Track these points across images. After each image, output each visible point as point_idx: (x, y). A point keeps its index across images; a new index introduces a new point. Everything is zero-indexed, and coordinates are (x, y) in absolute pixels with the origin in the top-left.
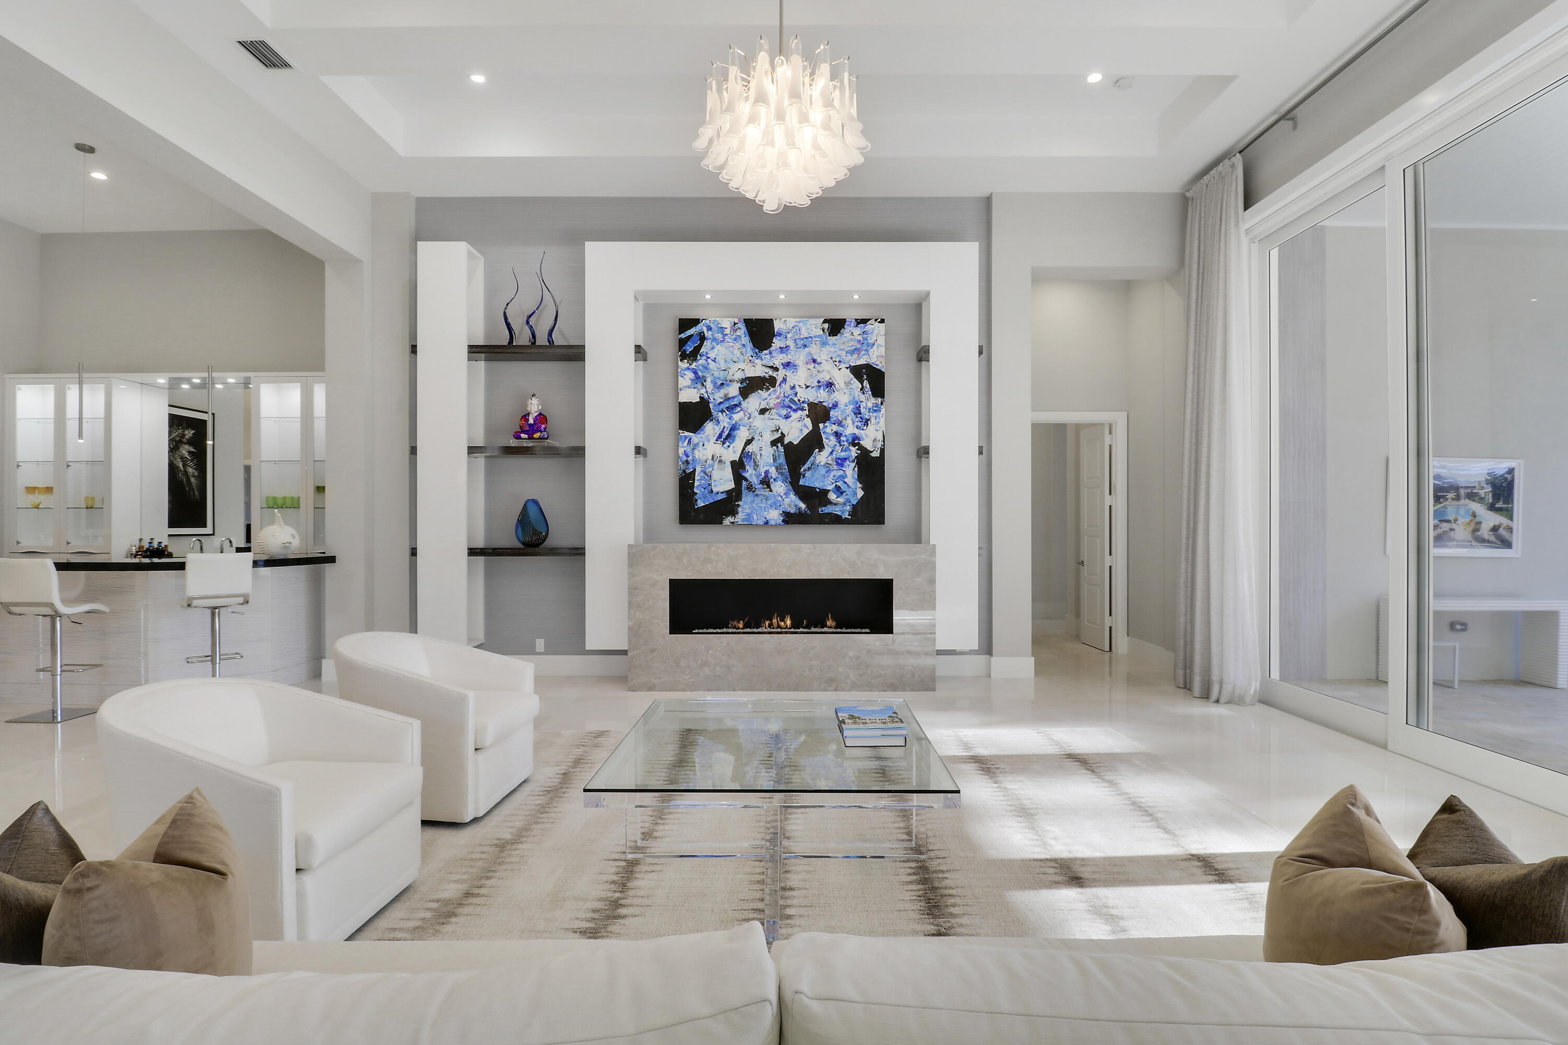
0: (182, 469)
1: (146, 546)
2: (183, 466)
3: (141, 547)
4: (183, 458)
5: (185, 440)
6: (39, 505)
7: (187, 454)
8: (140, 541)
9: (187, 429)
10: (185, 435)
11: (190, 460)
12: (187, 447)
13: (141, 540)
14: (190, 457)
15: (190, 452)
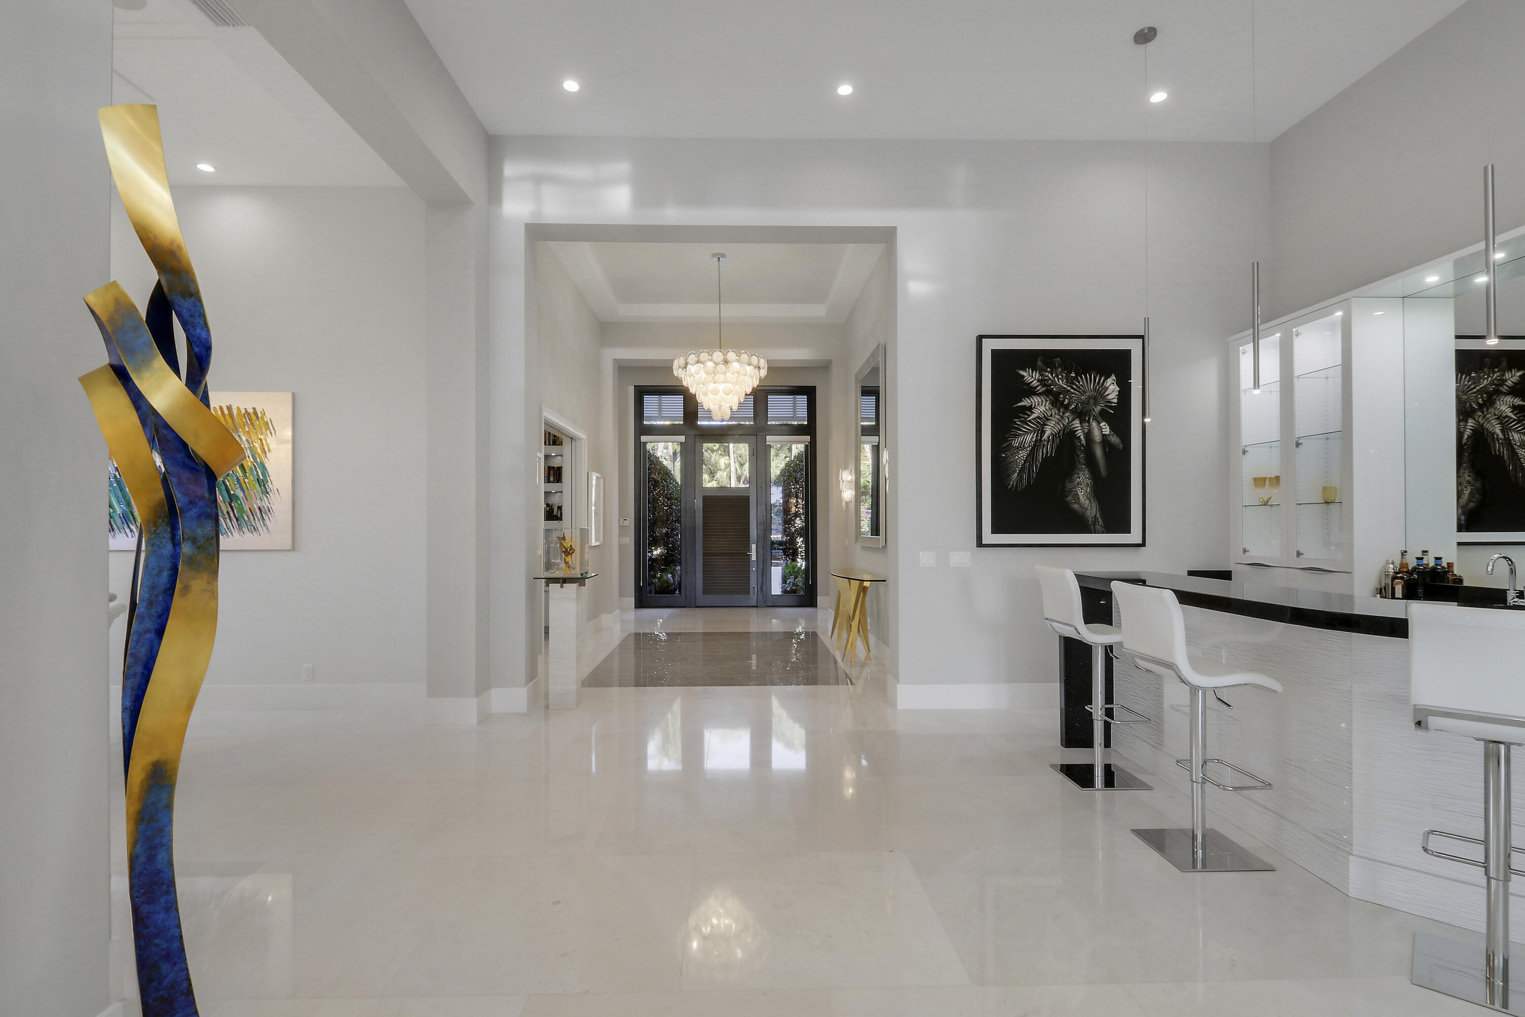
0: (1501, 436)
1: (1412, 563)
2: (1502, 431)
3: (1403, 565)
4: (1501, 418)
5: (1504, 389)
6: (1268, 502)
7: (1509, 410)
8: (1402, 554)
9: (1510, 369)
10: (1506, 380)
11: (1515, 420)
12: (1509, 399)
13: (1404, 553)
14: (1515, 415)
15: (1514, 408)
